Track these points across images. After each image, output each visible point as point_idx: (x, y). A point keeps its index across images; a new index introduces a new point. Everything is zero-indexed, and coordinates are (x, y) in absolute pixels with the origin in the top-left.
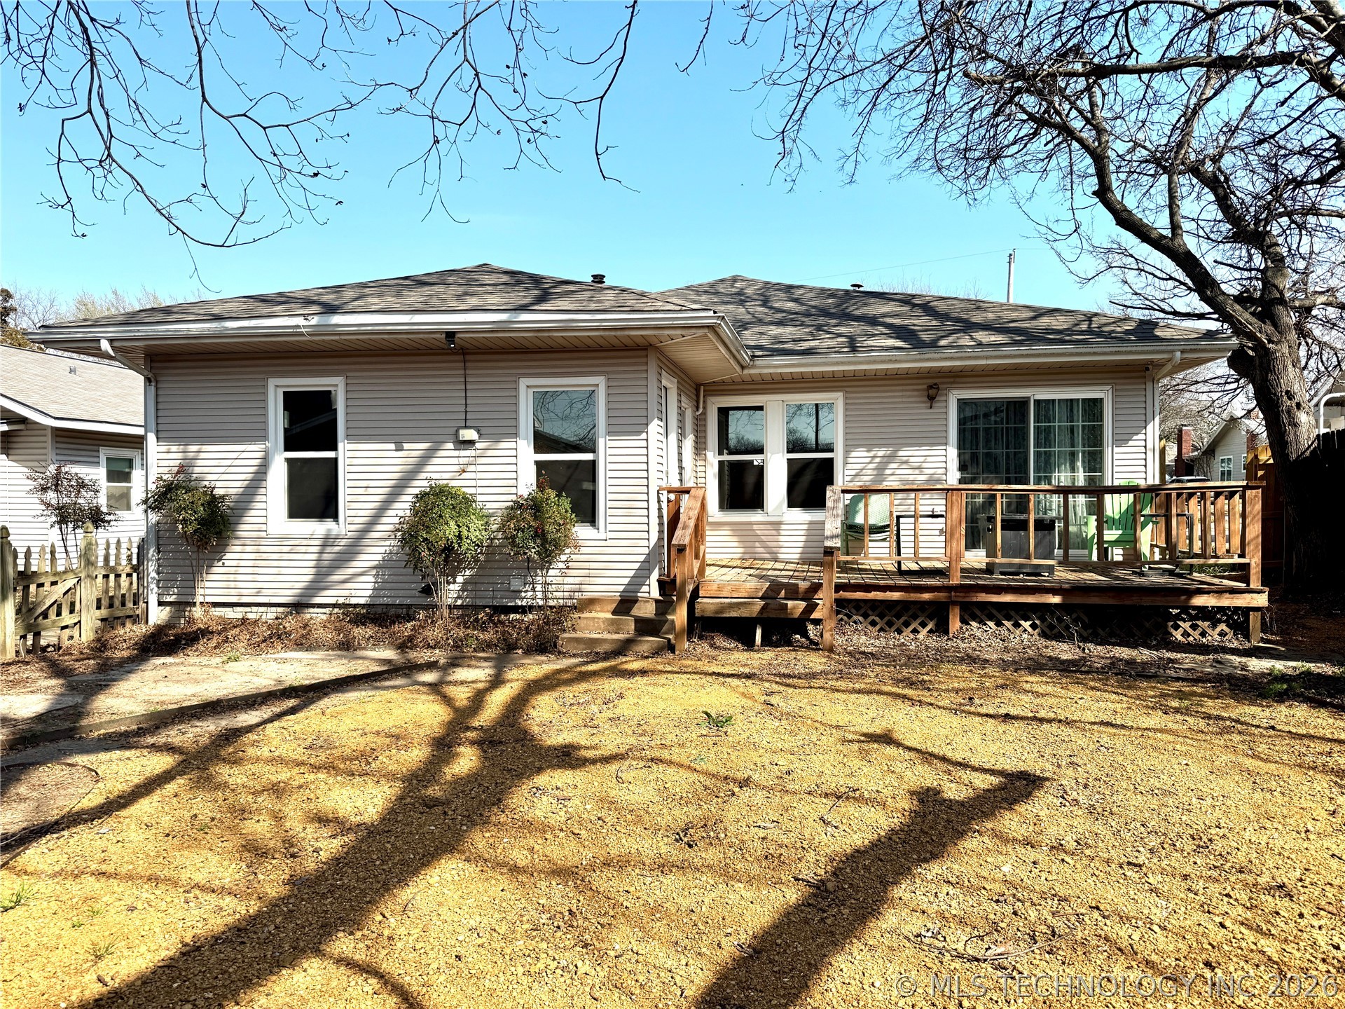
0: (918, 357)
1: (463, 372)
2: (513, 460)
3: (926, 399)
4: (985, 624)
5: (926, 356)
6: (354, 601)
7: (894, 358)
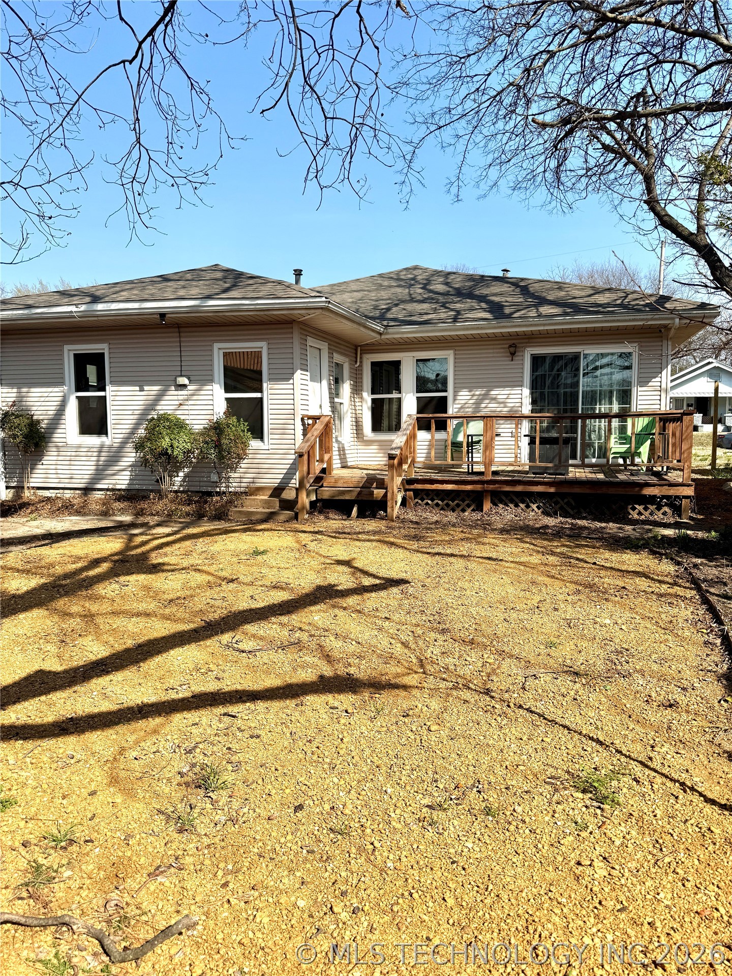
0: (496, 325)
1: (178, 339)
2: (210, 397)
3: (509, 354)
4: (508, 506)
5: (502, 324)
6: (118, 487)
7: (480, 326)
